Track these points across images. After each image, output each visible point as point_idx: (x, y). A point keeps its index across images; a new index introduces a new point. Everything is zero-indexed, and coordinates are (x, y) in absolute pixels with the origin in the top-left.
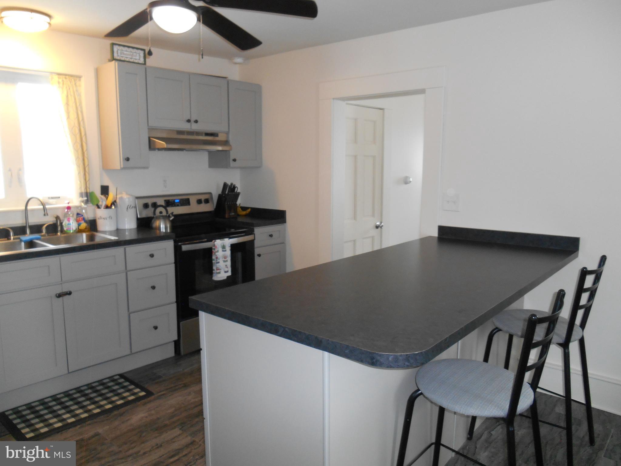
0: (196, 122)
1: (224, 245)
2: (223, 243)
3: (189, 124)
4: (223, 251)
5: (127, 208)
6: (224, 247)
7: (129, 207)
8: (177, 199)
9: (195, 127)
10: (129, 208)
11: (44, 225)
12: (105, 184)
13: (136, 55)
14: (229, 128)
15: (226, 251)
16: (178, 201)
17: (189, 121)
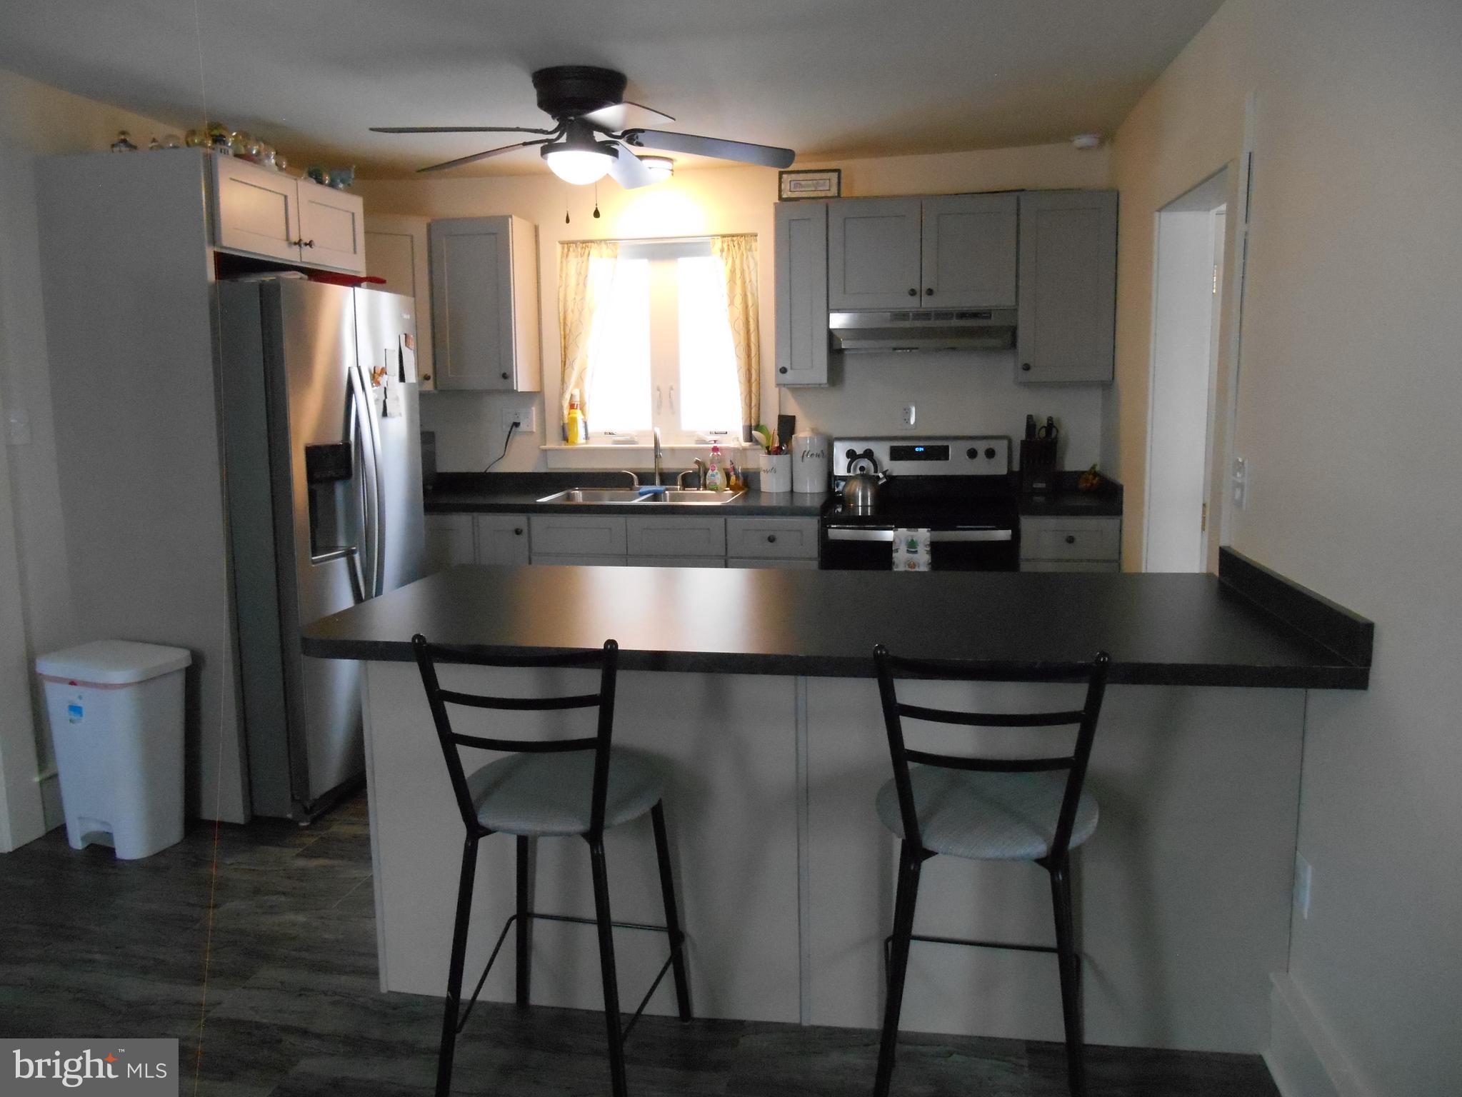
0: (930, 292)
1: (912, 540)
2: (912, 536)
3: (916, 298)
4: (908, 551)
5: (803, 456)
6: (912, 545)
7: (806, 453)
8: (919, 447)
9: (928, 303)
10: (805, 457)
11: (679, 473)
12: (789, 412)
13: (825, 183)
14: (1017, 301)
15: (916, 552)
16: (921, 449)
17: (913, 293)
